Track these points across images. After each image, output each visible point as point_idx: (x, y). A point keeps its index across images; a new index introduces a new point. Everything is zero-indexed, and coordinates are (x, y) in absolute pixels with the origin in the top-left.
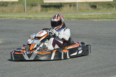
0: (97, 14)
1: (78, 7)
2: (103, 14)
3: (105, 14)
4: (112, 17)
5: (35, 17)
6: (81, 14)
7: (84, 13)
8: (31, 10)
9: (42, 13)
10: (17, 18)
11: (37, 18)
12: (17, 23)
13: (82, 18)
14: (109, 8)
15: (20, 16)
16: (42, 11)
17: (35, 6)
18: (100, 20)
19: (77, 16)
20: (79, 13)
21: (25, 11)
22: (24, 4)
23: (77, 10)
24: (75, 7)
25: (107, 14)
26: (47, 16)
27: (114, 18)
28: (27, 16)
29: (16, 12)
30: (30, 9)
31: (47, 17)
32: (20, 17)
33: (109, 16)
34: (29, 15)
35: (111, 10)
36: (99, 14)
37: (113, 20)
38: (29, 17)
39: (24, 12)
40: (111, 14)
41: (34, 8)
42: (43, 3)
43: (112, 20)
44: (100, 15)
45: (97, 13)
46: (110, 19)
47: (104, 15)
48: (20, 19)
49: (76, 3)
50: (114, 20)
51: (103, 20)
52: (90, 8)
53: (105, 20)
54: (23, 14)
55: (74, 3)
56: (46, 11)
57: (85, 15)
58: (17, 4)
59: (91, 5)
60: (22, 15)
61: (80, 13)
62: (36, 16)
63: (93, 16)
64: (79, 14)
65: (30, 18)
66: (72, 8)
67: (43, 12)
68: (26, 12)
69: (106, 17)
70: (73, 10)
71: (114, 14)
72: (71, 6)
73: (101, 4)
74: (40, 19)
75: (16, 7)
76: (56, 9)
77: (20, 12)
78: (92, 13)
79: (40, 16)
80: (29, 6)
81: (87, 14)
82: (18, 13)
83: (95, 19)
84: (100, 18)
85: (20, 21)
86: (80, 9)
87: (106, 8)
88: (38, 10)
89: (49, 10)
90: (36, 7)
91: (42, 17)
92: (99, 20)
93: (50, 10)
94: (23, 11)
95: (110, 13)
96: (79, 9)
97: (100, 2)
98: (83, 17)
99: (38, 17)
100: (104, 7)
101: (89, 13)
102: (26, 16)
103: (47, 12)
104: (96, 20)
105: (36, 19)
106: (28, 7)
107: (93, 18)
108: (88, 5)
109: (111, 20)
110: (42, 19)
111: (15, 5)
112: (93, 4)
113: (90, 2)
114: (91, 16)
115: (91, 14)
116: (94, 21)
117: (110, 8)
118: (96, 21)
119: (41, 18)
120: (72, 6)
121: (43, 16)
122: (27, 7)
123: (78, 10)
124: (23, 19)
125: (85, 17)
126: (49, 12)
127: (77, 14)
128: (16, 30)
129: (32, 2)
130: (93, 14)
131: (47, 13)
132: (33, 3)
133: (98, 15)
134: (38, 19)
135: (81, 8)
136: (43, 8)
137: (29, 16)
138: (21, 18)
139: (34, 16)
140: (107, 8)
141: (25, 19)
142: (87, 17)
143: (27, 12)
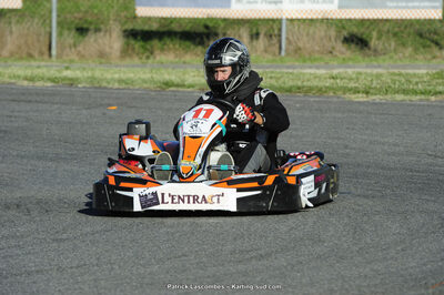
0: (369, 71)
1: (287, 38)
2: (396, 71)
3: (400, 74)
4: (430, 88)
5: (93, 79)
6: (295, 71)
7: (310, 67)
8: (80, 48)
9: (128, 61)
10: (13, 81)
11: (104, 84)
12: (14, 101)
13: (299, 88)
14: (424, 47)
15: (29, 73)
16: (125, 53)
17: (98, 30)
18: (377, 98)
19: (279, 78)
20: (288, 67)
21: (54, 52)
22: (46, 20)
23: (283, 53)
24: (275, 40)
25: (411, 71)
26: (147, 76)
27: (440, 93)
28: (58, 75)
29: (12, 55)
30: (75, 46)
31: (144, 81)
32: (26, 79)
33: (417, 83)
34: (67, 68)
35: (434, 57)
36: (375, 71)
37: (433, 98)
38: (65, 79)
39: (46, 57)
40: (428, 74)
41: (91, 38)
42: (135, 17)
43: (428, 100)
44: (381, 75)
45: (367, 67)
46: (422, 93)
47: (396, 78)
48: (26, 83)
49: (279, 21)
50: (440, 97)
51: (389, 97)
52: (340, 47)
53: (399, 97)
54: (43, 63)
55: (273, 20)
56: (147, 54)
57: (315, 77)
58: (18, 21)
59: (345, 33)
60: (39, 67)
61: (293, 67)
62: (98, 74)
63: (351, 79)
64: (290, 71)
65: (72, 82)
66: (261, 42)
67: (130, 56)
68: (54, 58)
69: (405, 86)
70: (266, 51)
71: (440, 75)
72: (258, 34)
73: (388, 31)
74: (116, 85)
75: (11, 32)
76: (192, 47)
77: (30, 56)
78: (350, 67)
79: (116, 76)
80: (69, 29)
81: (322, 72)
82: (21, 58)
83: (356, 91)
84: (379, 91)
85: (25, 92)
86: (297, 50)
87: (410, 49)
88: (111, 48)
89: (157, 52)
90: (102, 34)
91: (123, 76)
92: (371, 98)
93: (162, 50)
94: (41, 54)
95: (424, 71)
96: (291, 48)
97: (387, 20)
98: (305, 84)
99: (109, 76)
100: (404, 45)
101: (333, 68)
102: (53, 73)
103: (148, 58)
104: (361, 98)
105: (100, 87)
106: (66, 32)
107: (350, 90)
108: (333, 33)
109: (423, 97)
110: (124, 86)
111: (10, 23)
112: (355, 30)
113: (341, 20)
114: (342, 79)
115: (341, 70)
116: (351, 103)
117: (429, 46)
118: (359, 103)
119: (120, 81)
120: (261, 36)
121: (132, 75)
122: (60, 34)
123: (288, 54)
124: (39, 84)
125: (315, 83)
126: (161, 57)
127: (278, 71)
128: (5, 132)
129: (86, 12)
130: (350, 71)
131: (150, 61)
132: (89, 19)
133: (371, 75)
134: (105, 88)
135: (301, 45)
136: (132, 42)
137: (68, 73)
138: (31, 79)
139: (90, 74)
140: (416, 50)
141: (49, 84)
142: (321, 84)
143: (59, 56)
